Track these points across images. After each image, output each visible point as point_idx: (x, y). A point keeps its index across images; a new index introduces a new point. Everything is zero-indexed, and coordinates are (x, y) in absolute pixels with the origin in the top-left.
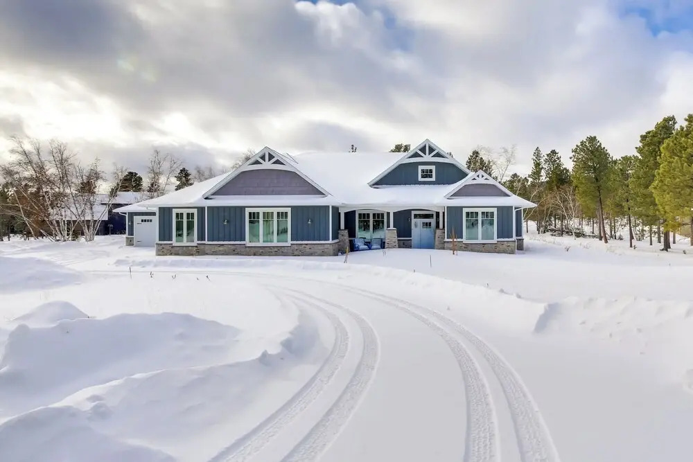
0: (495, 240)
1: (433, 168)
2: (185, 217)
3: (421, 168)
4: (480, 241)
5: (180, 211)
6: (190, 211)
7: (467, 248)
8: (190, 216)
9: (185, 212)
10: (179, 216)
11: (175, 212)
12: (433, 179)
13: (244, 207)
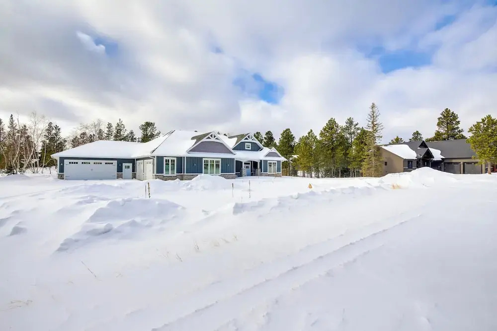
0: (276, 173)
1: (250, 144)
2: (170, 161)
3: (246, 144)
4: (272, 173)
5: (167, 158)
6: (173, 159)
7: (269, 175)
8: (173, 161)
9: (170, 159)
10: (167, 161)
11: (165, 158)
12: (250, 149)
13: (202, 158)
